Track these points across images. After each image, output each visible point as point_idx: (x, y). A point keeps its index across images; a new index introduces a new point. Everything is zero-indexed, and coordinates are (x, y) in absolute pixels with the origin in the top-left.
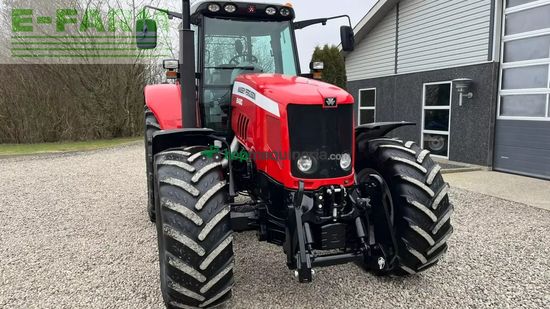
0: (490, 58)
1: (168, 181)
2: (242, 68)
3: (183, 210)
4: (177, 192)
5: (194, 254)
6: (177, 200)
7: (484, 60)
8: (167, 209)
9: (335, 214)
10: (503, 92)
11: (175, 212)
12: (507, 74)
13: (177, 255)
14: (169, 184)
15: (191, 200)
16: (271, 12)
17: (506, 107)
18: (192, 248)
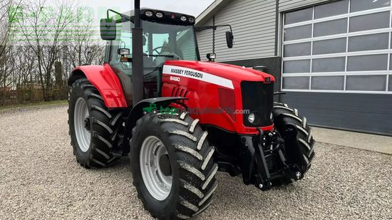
0: (276, 54)
1: (174, 132)
2: (166, 56)
3: (191, 151)
4: (184, 139)
5: (199, 179)
6: (185, 145)
7: (272, 55)
8: (180, 151)
9: (271, 149)
10: (284, 75)
11: (186, 152)
12: (286, 64)
13: (188, 181)
14: (176, 134)
15: (193, 144)
16: (183, 19)
17: (286, 83)
18: (198, 175)
